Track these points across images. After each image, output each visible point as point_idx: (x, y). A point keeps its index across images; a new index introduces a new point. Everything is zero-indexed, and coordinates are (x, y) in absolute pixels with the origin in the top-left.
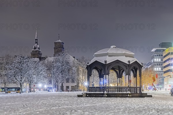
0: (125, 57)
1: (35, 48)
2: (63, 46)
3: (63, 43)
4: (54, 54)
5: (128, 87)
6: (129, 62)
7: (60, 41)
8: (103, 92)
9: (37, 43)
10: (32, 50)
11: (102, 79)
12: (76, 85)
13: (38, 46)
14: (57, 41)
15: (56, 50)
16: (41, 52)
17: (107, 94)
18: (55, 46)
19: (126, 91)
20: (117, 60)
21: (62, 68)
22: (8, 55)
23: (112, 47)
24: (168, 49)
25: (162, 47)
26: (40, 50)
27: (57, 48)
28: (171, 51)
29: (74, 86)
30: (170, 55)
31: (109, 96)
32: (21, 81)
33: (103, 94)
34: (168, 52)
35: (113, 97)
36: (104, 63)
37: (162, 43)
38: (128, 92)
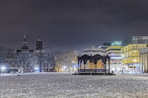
0: (101, 52)
1: (24, 44)
2: (42, 43)
3: (42, 41)
4: (36, 48)
5: (104, 69)
6: (104, 55)
7: (40, 40)
8: (89, 72)
9: (25, 41)
10: (23, 45)
11: (85, 64)
12: (53, 68)
13: (26, 43)
14: (38, 40)
15: (38, 46)
16: (28, 47)
17: (92, 73)
18: (37, 43)
19: (102, 72)
20: (98, 54)
21: (48, 57)
22: (10, 49)
23: (93, 46)
24: (109, 47)
25: (105, 46)
26: (27, 46)
27: (38, 45)
28: (111, 48)
29: (52, 69)
30: (110, 51)
31: (93, 74)
32: (24, 65)
33: (90, 73)
34: (110, 49)
35: (96, 75)
36: (90, 56)
37: (105, 43)
38: (103, 72)
